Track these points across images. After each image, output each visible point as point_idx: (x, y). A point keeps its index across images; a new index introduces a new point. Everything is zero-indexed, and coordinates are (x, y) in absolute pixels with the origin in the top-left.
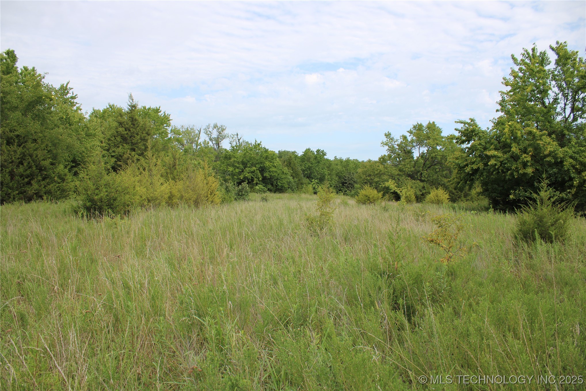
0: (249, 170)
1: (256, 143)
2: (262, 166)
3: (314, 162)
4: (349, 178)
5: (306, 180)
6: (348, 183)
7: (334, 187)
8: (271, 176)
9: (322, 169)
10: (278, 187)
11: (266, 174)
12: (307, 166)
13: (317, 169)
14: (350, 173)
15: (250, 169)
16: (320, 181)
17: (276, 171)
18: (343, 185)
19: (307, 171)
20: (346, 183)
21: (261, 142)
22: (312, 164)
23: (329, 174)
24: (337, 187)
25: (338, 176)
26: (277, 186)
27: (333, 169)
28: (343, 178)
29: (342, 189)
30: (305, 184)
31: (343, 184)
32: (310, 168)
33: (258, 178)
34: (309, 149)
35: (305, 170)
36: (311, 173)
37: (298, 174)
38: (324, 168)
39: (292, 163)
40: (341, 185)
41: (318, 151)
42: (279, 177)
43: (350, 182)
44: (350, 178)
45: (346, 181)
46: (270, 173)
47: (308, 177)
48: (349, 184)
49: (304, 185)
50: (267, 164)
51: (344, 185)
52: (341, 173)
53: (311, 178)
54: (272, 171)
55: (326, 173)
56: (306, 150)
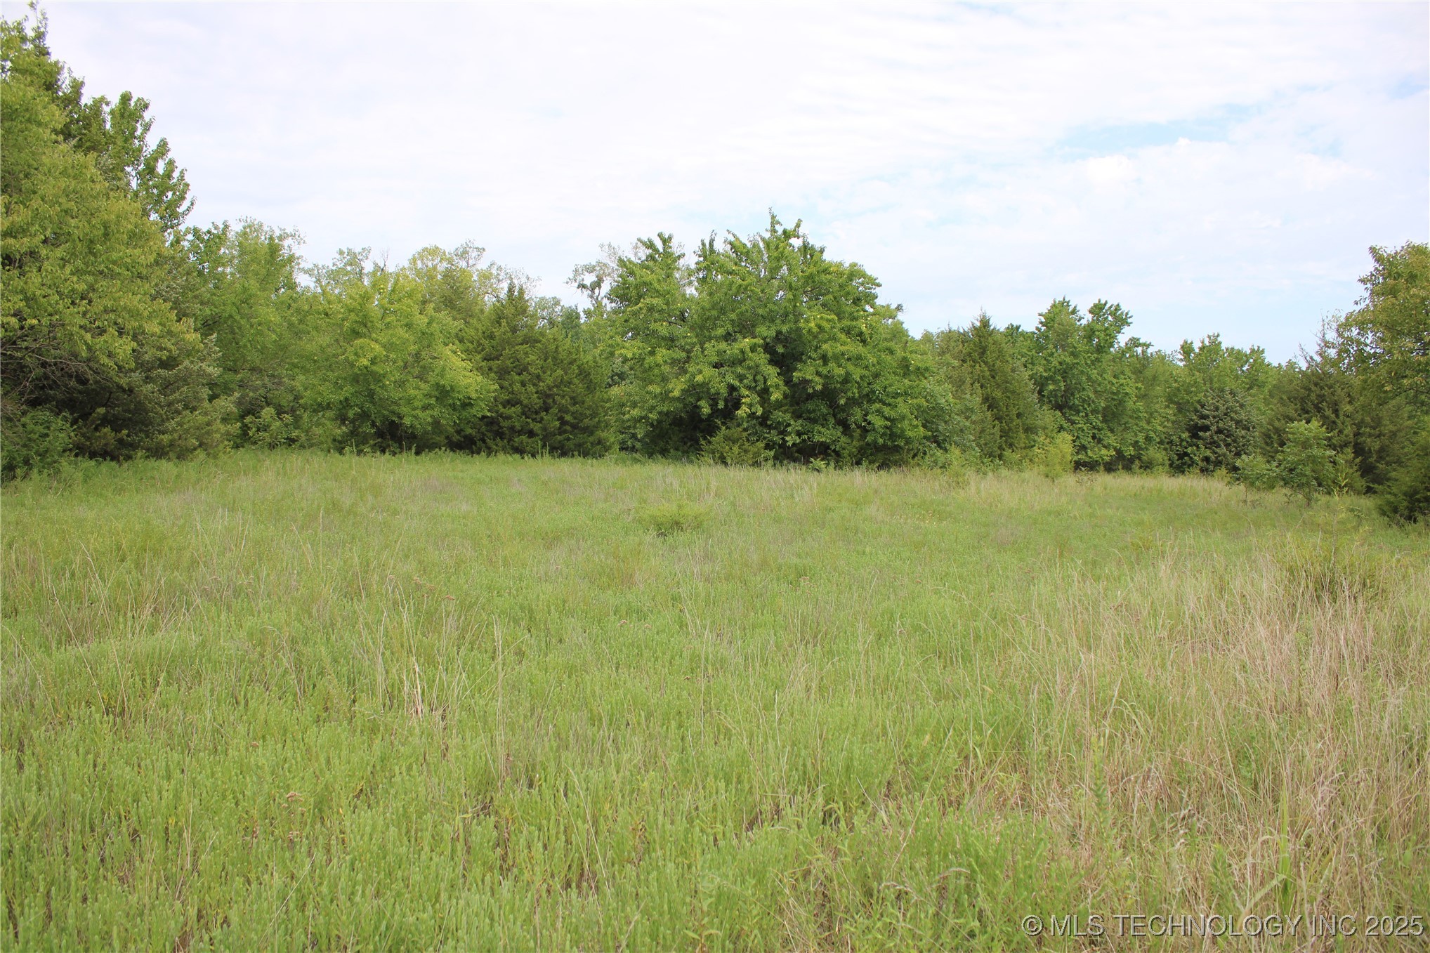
0: (719, 353)
1: (774, 231)
2: (785, 329)
3: (1081, 347)
4: (1217, 409)
5: (1047, 417)
6: (1214, 428)
7: (1161, 442)
8: (828, 378)
9: (1115, 377)
10: (869, 438)
11: (806, 372)
12: (1055, 363)
13: (1094, 373)
14: (1222, 390)
15: (723, 345)
16: (1105, 421)
17: (859, 358)
18: (1194, 435)
19: (1055, 382)
20: (1206, 429)
21: (798, 226)
22: (1073, 354)
23: (1142, 397)
24: (1171, 442)
25: (1178, 404)
26: (865, 431)
27: (1154, 378)
28: (1196, 411)
29: (1189, 450)
30: (1045, 428)
31: (1195, 431)
32: (1065, 372)
33: (764, 393)
34: (1064, 304)
35: (1047, 378)
36: (1069, 392)
37: (1013, 392)
38: (1123, 373)
39: (991, 347)
40: (1185, 435)
41: (1098, 309)
42: (877, 387)
43: (1221, 425)
44: (1222, 408)
45: (1207, 422)
46: (825, 363)
47: (1059, 407)
48: (1220, 431)
49: (1040, 432)
50: (813, 318)
51: (1199, 438)
52: (1189, 392)
53: (1070, 408)
54: (836, 358)
55: (1128, 390)
56: (1054, 306)
